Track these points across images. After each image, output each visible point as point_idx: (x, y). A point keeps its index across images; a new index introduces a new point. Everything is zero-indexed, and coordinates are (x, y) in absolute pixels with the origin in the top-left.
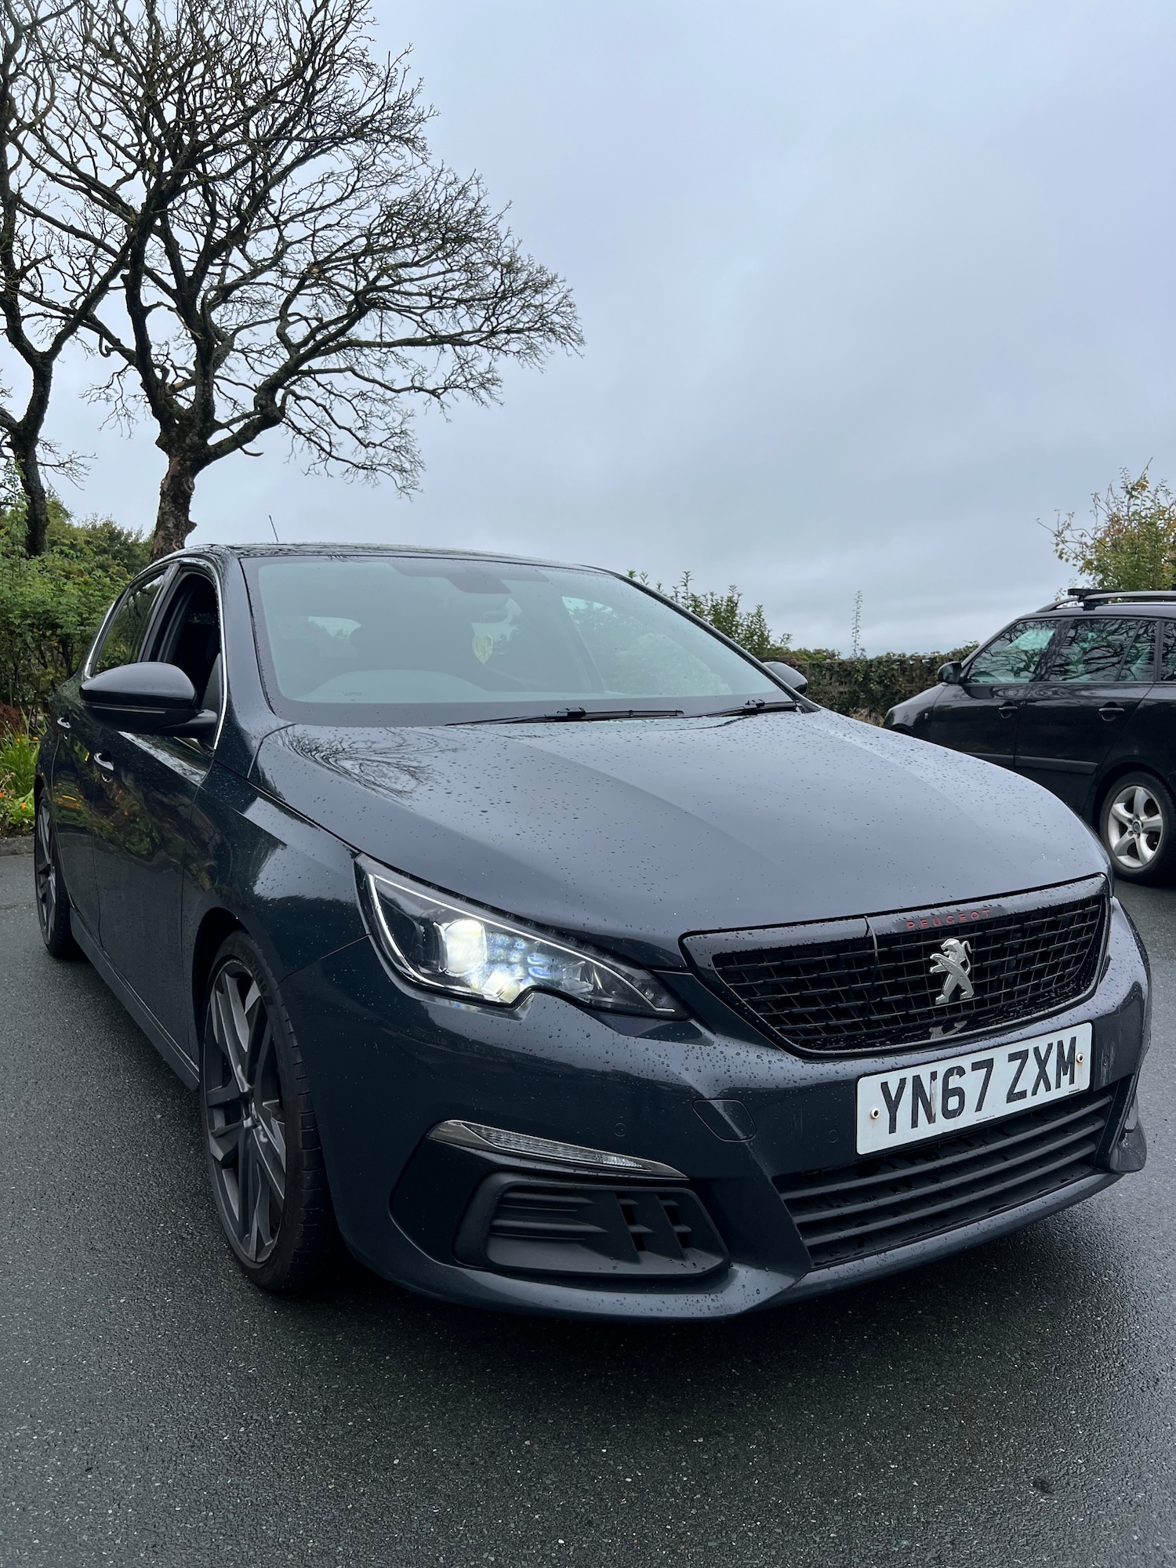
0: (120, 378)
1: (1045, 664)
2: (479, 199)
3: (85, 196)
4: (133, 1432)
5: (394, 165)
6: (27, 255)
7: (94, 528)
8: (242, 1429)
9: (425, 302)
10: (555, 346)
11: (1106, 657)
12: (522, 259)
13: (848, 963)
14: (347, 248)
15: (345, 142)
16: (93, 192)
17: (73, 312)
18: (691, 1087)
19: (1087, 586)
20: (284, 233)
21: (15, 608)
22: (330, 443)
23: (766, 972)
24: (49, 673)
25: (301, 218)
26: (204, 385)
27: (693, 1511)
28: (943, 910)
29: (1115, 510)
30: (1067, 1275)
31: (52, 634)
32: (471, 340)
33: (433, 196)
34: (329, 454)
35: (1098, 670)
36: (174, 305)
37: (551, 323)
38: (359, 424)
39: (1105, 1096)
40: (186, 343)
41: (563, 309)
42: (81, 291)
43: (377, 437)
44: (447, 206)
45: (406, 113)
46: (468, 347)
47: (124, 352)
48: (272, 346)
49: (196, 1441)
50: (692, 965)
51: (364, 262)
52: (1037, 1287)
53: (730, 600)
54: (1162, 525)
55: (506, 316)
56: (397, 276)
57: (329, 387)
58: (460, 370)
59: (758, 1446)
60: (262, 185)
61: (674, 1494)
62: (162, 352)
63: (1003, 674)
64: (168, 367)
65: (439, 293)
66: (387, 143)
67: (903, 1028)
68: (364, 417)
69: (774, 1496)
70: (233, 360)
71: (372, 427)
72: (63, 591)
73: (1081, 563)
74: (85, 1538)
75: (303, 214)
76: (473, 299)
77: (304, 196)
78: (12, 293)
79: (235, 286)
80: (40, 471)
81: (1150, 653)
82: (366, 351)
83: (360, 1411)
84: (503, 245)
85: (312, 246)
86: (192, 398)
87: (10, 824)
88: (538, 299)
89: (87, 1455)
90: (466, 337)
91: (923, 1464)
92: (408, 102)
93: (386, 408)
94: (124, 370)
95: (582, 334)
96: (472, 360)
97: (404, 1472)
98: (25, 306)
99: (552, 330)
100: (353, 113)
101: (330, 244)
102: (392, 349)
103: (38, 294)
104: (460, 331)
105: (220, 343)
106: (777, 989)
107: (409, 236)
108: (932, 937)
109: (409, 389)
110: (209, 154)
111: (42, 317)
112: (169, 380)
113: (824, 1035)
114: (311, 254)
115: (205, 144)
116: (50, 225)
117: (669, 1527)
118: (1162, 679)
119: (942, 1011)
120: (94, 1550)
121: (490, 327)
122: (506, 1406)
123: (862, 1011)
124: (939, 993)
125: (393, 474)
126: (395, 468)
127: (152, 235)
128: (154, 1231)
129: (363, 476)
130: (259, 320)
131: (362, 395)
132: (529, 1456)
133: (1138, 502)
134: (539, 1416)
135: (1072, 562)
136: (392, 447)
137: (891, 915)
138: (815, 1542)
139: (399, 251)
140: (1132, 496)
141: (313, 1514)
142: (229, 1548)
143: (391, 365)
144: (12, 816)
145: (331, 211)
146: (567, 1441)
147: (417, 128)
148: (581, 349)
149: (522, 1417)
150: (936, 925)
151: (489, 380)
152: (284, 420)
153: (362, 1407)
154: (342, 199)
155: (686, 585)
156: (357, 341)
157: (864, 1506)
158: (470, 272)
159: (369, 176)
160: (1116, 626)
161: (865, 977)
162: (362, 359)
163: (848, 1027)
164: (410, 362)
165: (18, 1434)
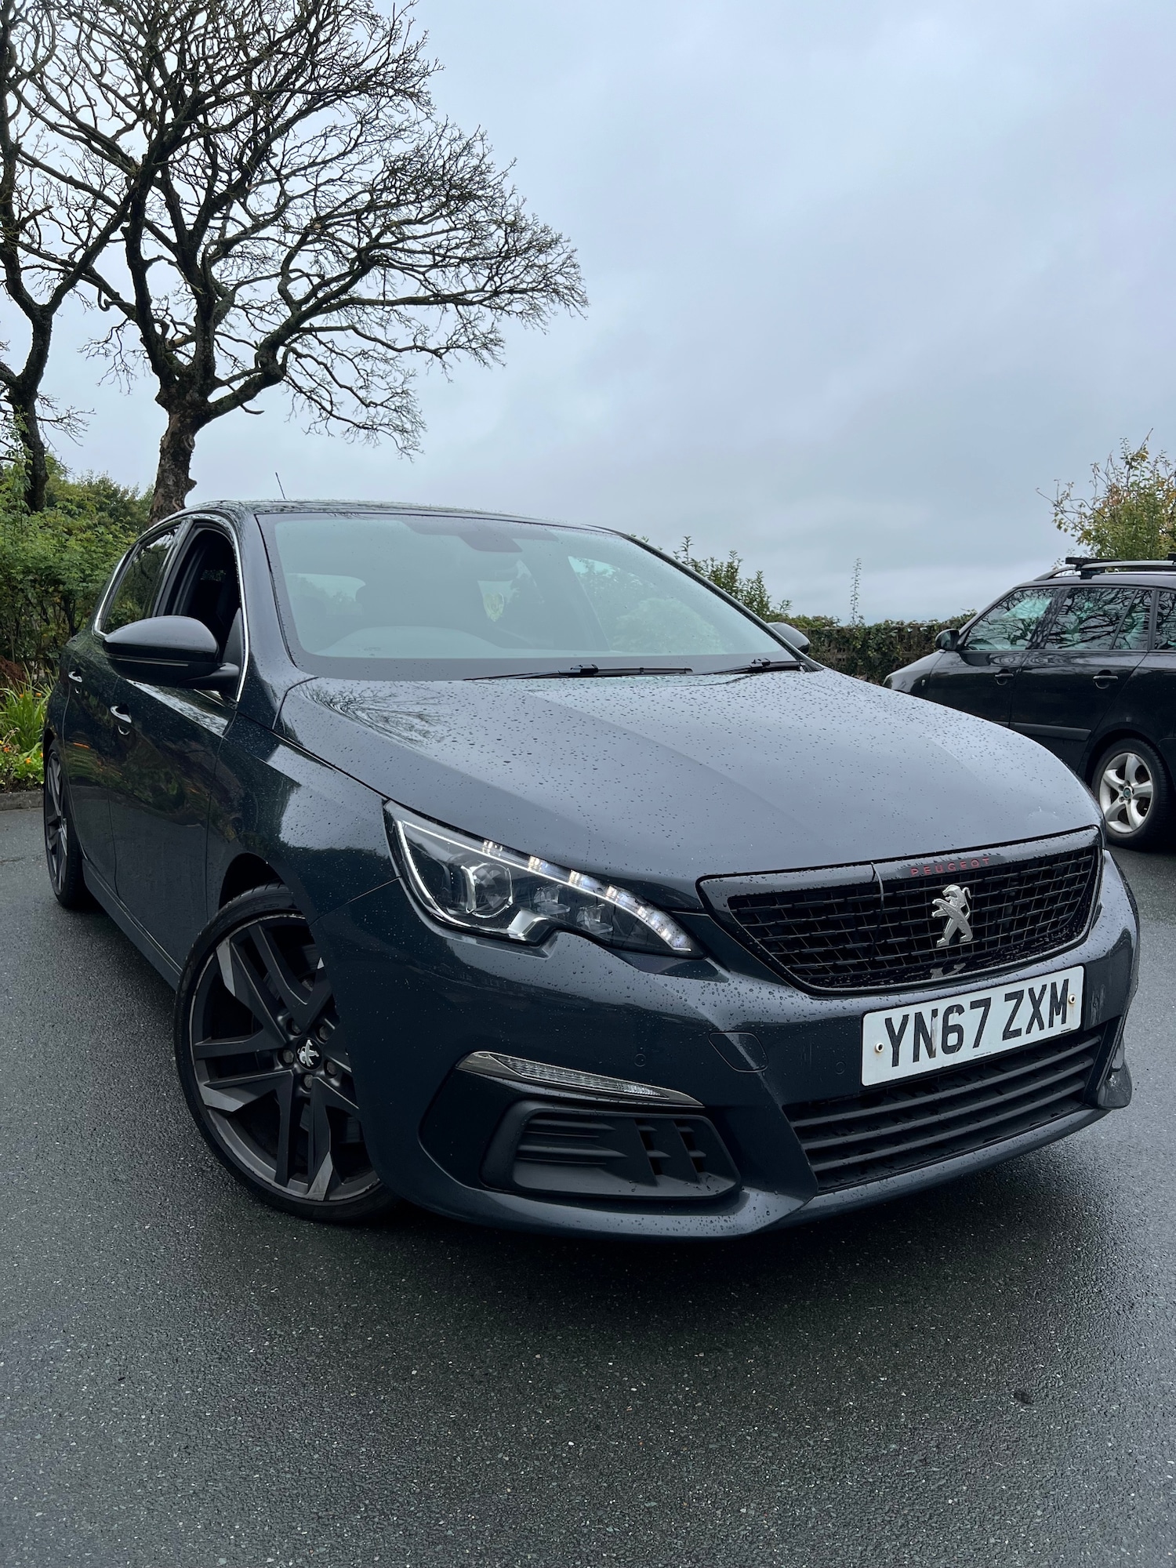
0: (119, 332)
1: (1040, 633)
2: (484, 156)
3: (84, 146)
4: (163, 1346)
5: (398, 119)
6: (25, 206)
7: (90, 484)
8: (267, 1343)
9: (427, 260)
10: (558, 307)
11: (1102, 626)
12: (527, 217)
13: (855, 907)
14: (350, 203)
15: (348, 95)
16: (93, 143)
17: (73, 264)
18: (707, 1021)
19: (1084, 556)
20: (285, 188)
21: (17, 563)
22: (331, 402)
23: (778, 914)
24: (52, 629)
25: (303, 172)
26: (204, 341)
27: (695, 1418)
28: (946, 857)
29: (1114, 481)
30: (1050, 1209)
31: (54, 591)
32: (474, 300)
33: (437, 153)
34: (330, 413)
35: (1093, 638)
36: (174, 259)
37: (555, 284)
38: (361, 383)
39: (1093, 1036)
40: (186, 297)
41: (567, 270)
42: (80, 243)
43: (378, 396)
44: (451, 162)
45: (410, 67)
46: (471, 307)
47: (123, 306)
48: (273, 302)
49: (223, 1354)
50: (708, 906)
51: (366, 218)
52: (1020, 1221)
53: (730, 566)
54: (1161, 496)
55: (509, 276)
56: (400, 234)
57: (330, 345)
58: (462, 330)
59: (756, 1360)
60: (264, 137)
61: (677, 1402)
62: (161, 307)
63: (1000, 642)
64: (168, 322)
65: (442, 251)
66: (390, 97)
67: (906, 968)
68: (365, 376)
69: (770, 1404)
70: (234, 317)
71: (373, 387)
72: (66, 547)
73: (1079, 533)
74: (120, 1440)
75: (305, 168)
76: (476, 258)
77: (307, 149)
78: (13, 245)
79: (236, 240)
80: (39, 426)
81: (1145, 622)
82: (369, 309)
83: (378, 1327)
84: (508, 203)
85: (314, 200)
86: (192, 354)
87: (15, 778)
88: (542, 259)
89: (120, 1365)
90: (469, 297)
91: (911, 1377)
92: (413, 55)
93: (388, 368)
94: (122, 325)
95: (586, 295)
96: (474, 320)
97: (422, 1381)
98: (25, 258)
99: (556, 291)
100: (358, 65)
101: (333, 199)
102: (395, 308)
103: (35, 246)
104: (463, 290)
105: (220, 299)
106: (787, 929)
107: (413, 193)
108: (935, 883)
109: (410, 348)
110: (212, 105)
111: (40, 270)
112: (169, 336)
113: (832, 974)
114: (312, 209)
115: (207, 95)
116: (48, 175)
117: (672, 1431)
118: (1156, 648)
119: (942, 953)
120: (129, 1451)
121: (494, 287)
122: (517, 1324)
123: (867, 952)
124: (940, 937)
125: (394, 434)
126: (396, 428)
127: (153, 188)
128: (174, 1164)
129: (364, 436)
130: (259, 275)
131: (363, 353)
132: (540, 1368)
133: (1137, 472)
134: (548, 1333)
135: (1070, 532)
136: (393, 407)
137: (897, 862)
138: (809, 1445)
139: (402, 208)
140: (1131, 467)
141: (336, 1419)
142: (258, 1449)
143: (393, 323)
144: (16, 770)
145: (333, 165)
146: (575, 1355)
147: (421, 83)
148: (585, 310)
149: (532, 1334)
150: (938, 872)
151: (492, 340)
152: (285, 378)
153: (380, 1323)
154: (344, 154)
155: (686, 550)
156: (358, 299)
157: (855, 1414)
158: (474, 230)
159: (373, 130)
160: (1112, 596)
161: (871, 920)
162: (364, 318)
163: (854, 967)
164: (413, 321)
165: (52, 1347)
